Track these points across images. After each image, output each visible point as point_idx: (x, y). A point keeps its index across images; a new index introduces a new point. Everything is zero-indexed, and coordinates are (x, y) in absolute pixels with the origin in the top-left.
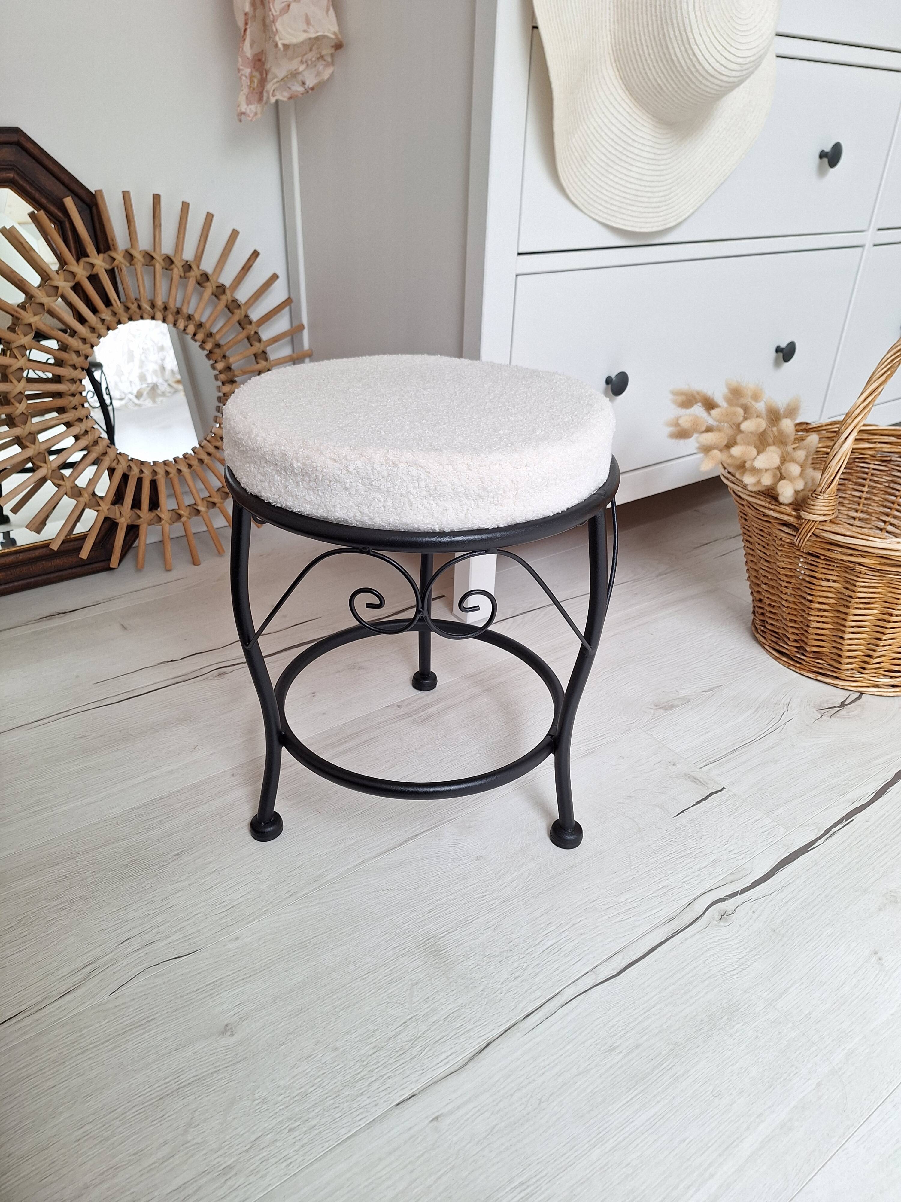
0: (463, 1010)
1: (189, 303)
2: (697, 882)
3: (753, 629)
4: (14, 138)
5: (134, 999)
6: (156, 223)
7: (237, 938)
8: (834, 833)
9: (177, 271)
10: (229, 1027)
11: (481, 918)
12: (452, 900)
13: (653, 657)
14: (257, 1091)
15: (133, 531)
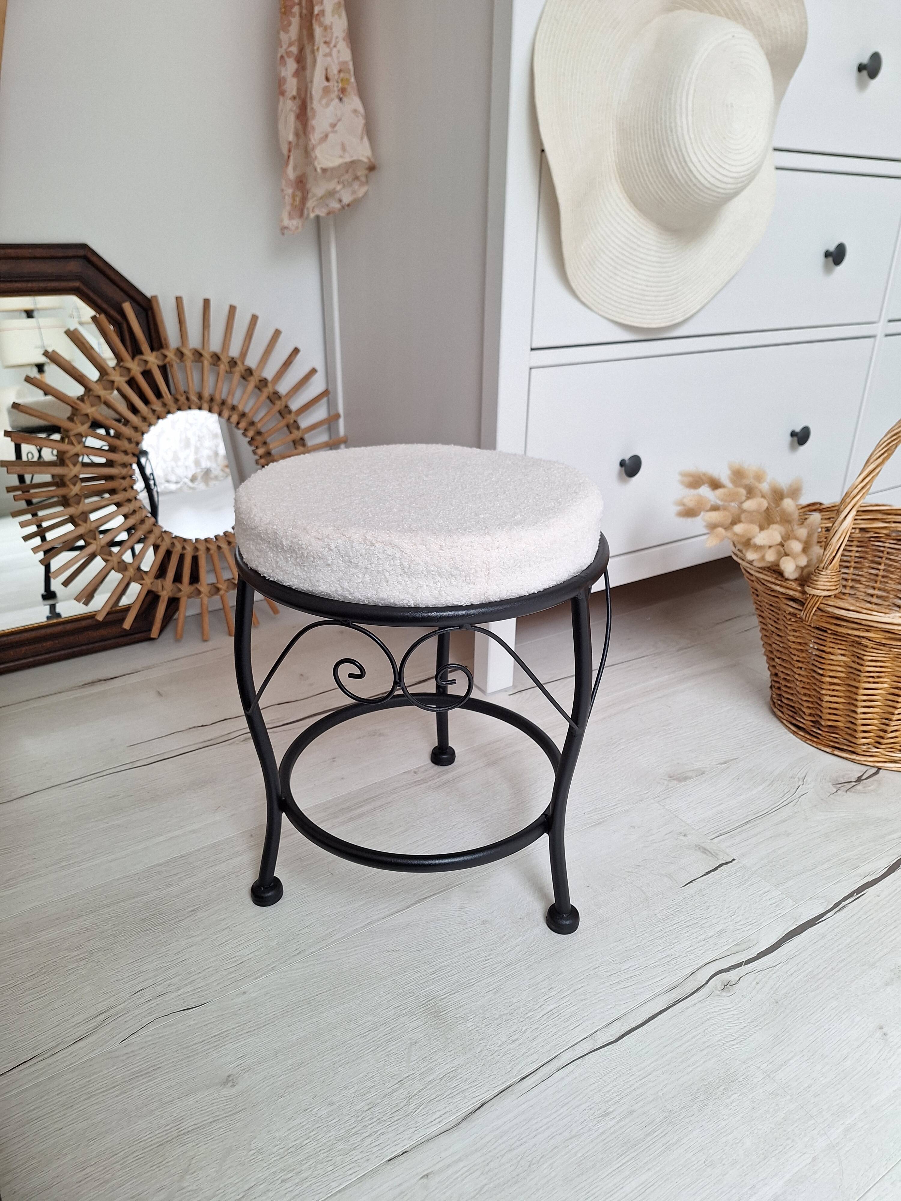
0: (459, 1071)
1: (233, 396)
2: (702, 952)
3: (771, 703)
4: (81, 252)
5: (142, 1048)
6: (205, 324)
7: (244, 993)
8: (844, 907)
9: (223, 367)
10: (231, 1078)
11: (482, 982)
12: (455, 963)
13: (670, 729)
14: (253, 1142)
15: (174, 603)
